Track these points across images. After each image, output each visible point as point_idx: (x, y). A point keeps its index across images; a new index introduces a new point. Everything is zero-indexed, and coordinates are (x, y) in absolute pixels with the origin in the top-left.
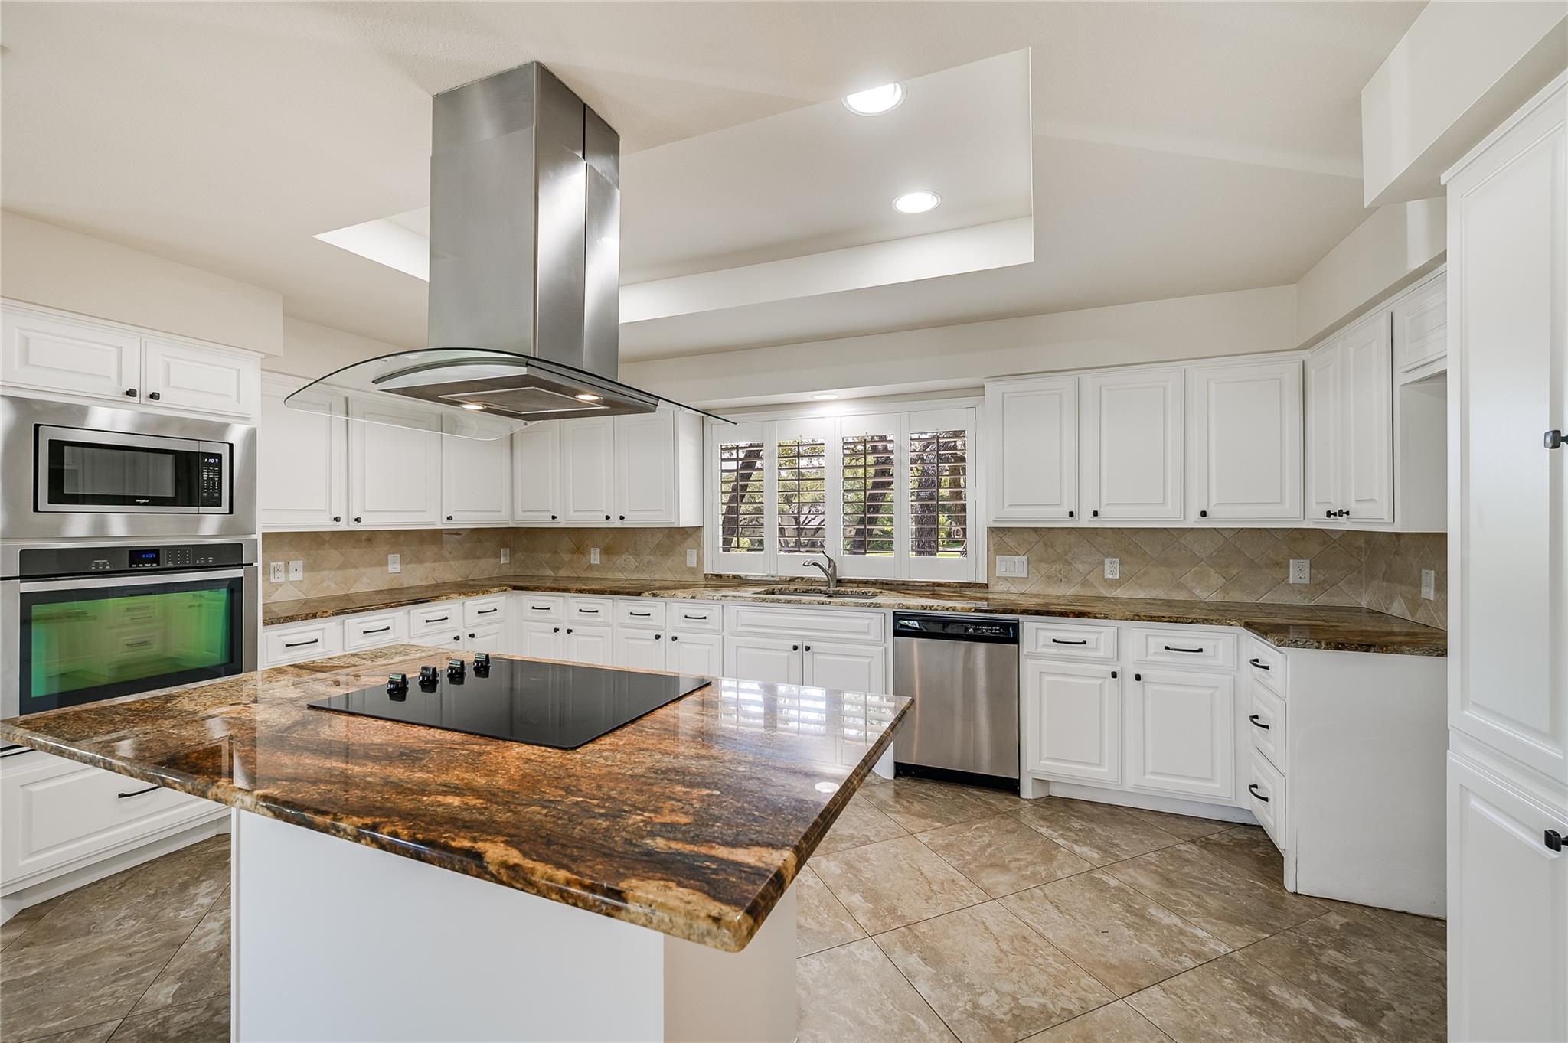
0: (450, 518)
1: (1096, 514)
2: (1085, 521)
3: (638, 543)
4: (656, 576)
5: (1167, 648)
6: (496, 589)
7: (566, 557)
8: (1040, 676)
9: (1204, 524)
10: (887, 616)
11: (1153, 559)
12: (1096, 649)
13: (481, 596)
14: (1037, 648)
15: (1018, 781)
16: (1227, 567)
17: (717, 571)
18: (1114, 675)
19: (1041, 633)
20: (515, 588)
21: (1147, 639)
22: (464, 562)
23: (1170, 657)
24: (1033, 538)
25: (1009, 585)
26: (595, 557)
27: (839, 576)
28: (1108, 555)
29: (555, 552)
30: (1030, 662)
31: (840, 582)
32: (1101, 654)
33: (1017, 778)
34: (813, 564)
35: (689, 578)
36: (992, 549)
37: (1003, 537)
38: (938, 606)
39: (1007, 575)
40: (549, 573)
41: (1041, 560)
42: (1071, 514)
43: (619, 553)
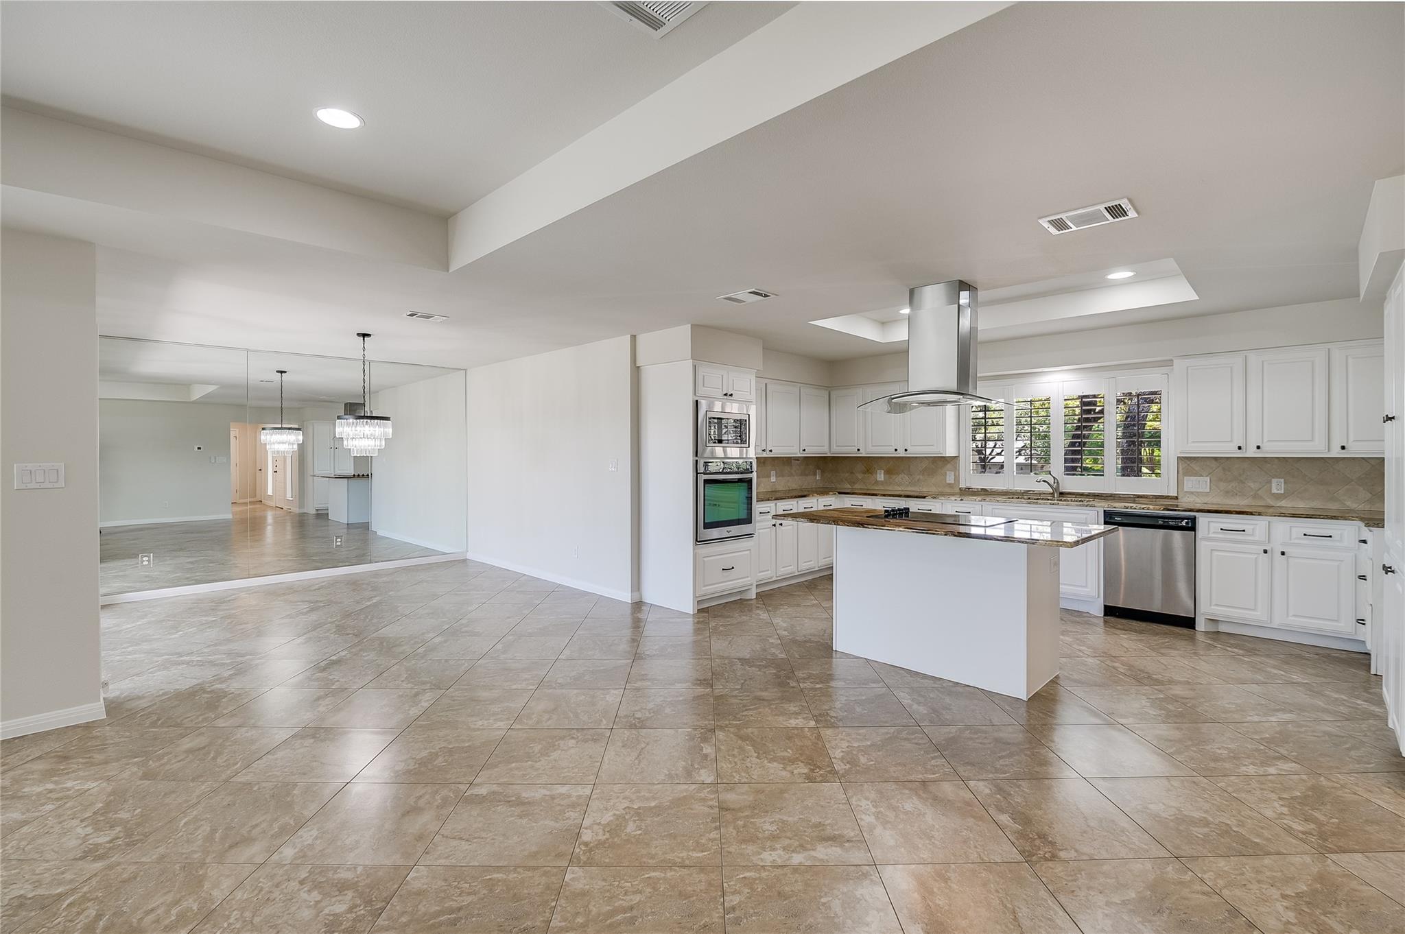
0: (804, 450)
1: (1258, 447)
2: (1251, 452)
3: (911, 467)
4: (924, 490)
5: (1305, 535)
6: (831, 493)
7: (860, 476)
8: (1211, 553)
9: (1344, 454)
10: (1099, 513)
11: (1312, 480)
12: (1252, 535)
13: (825, 496)
14: (1209, 533)
15: (1194, 619)
16: (1373, 485)
17: (968, 485)
18: (1265, 552)
19: (1212, 525)
20: (840, 493)
21: (1291, 529)
22: (801, 477)
23: (1307, 541)
24: (1214, 464)
25: (1194, 497)
26: (881, 476)
27: (1062, 490)
28: (1275, 477)
29: (852, 473)
30: (1204, 543)
31: (1062, 494)
32: (1256, 538)
33: (1193, 616)
34: (1043, 481)
35: (948, 490)
36: (1181, 472)
37: (1189, 464)
38: (1136, 508)
39: (1192, 490)
40: (849, 486)
41: (1221, 480)
42: (1240, 448)
43: (898, 474)
